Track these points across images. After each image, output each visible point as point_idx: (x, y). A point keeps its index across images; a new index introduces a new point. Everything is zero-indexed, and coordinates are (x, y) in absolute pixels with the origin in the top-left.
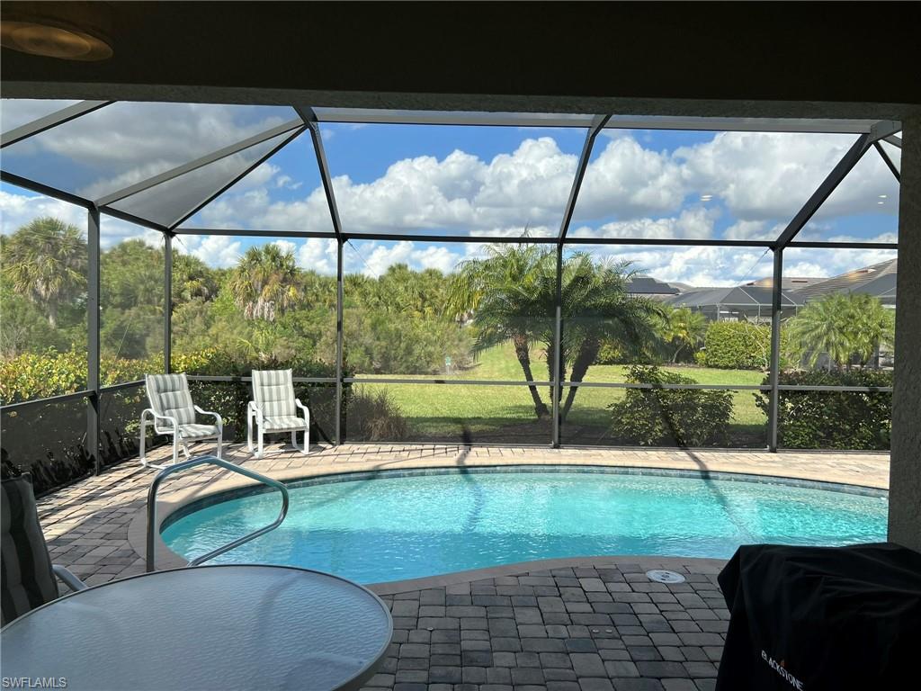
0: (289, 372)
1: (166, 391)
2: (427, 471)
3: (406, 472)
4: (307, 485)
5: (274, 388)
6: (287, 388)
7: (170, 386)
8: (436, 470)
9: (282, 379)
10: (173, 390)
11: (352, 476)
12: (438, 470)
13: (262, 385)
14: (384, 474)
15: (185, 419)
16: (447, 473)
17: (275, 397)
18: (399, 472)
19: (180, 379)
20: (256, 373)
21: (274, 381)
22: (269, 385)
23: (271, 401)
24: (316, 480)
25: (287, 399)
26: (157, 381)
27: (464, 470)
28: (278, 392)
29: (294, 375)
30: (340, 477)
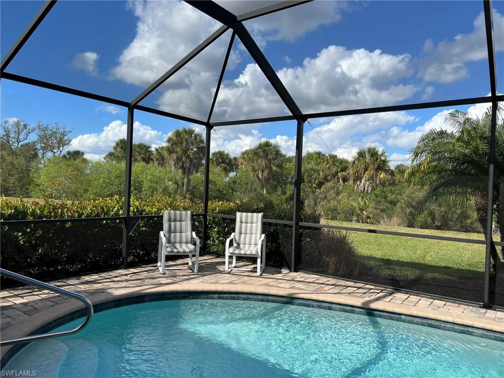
0: (260, 215)
1: (175, 221)
2: (334, 306)
3: (315, 304)
4: (234, 299)
5: (249, 225)
6: (257, 226)
7: (178, 218)
8: (342, 307)
9: (255, 220)
10: (181, 221)
11: (270, 298)
12: (344, 307)
13: (241, 222)
14: (298, 301)
15: (184, 240)
16: (353, 312)
17: (248, 231)
18: (308, 302)
19: (186, 214)
20: (238, 214)
21: (249, 220)
22: (246, 223)
23: (246, 234)
24: (241, 296)
25: (256, 234)
26: (169, 214)
27: (370, 312)
28: (251, 228)
29: (264, 217)
30: (260, 297)
